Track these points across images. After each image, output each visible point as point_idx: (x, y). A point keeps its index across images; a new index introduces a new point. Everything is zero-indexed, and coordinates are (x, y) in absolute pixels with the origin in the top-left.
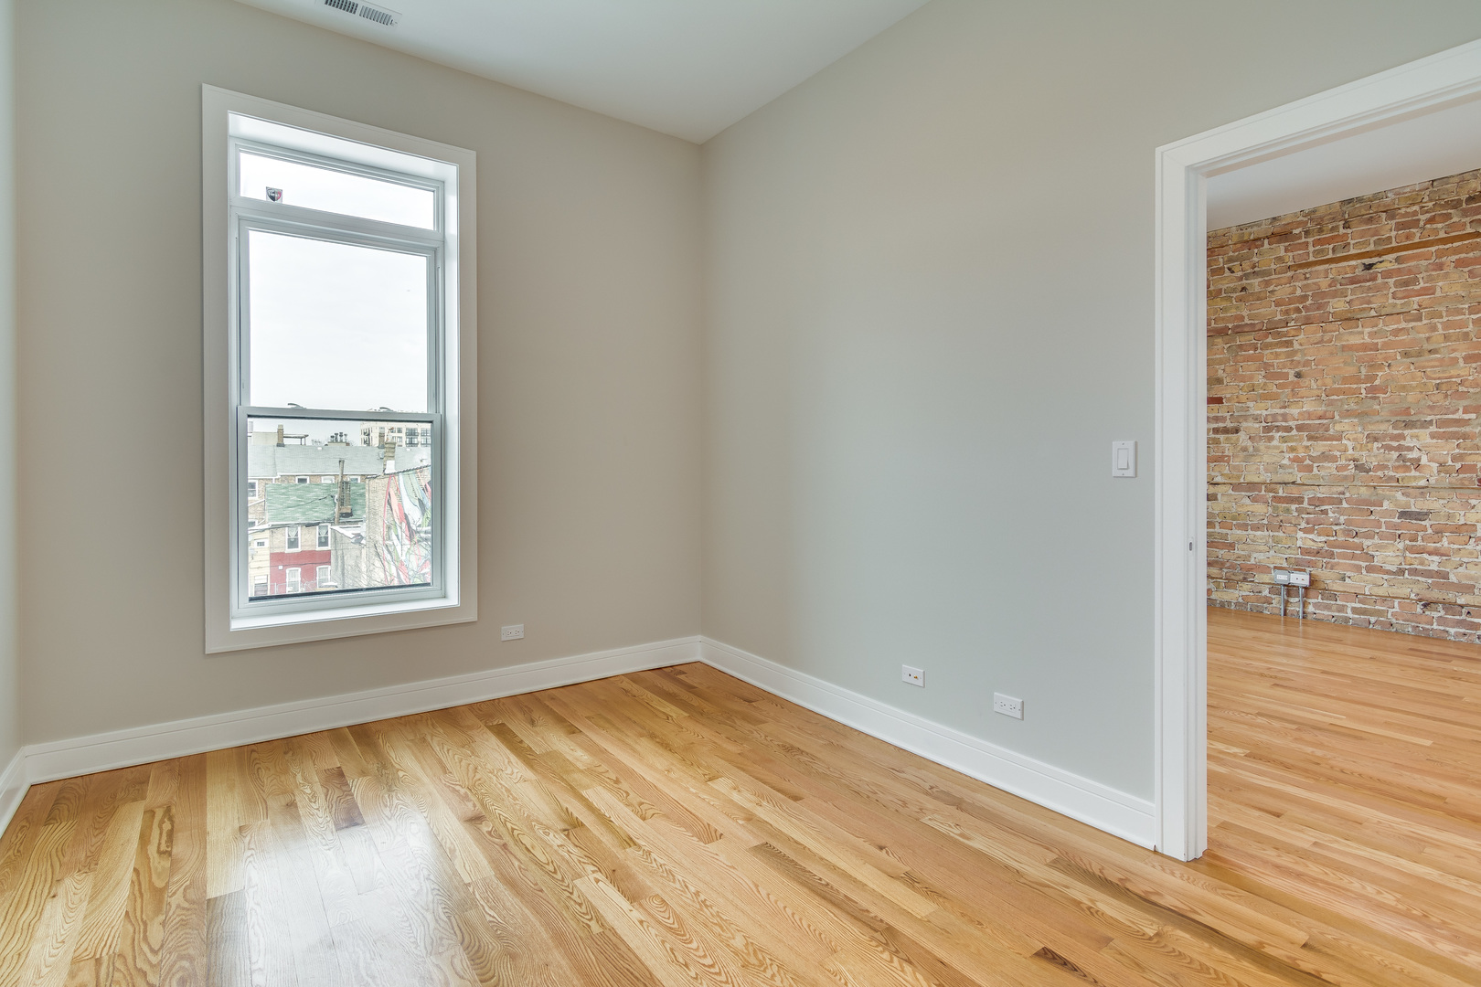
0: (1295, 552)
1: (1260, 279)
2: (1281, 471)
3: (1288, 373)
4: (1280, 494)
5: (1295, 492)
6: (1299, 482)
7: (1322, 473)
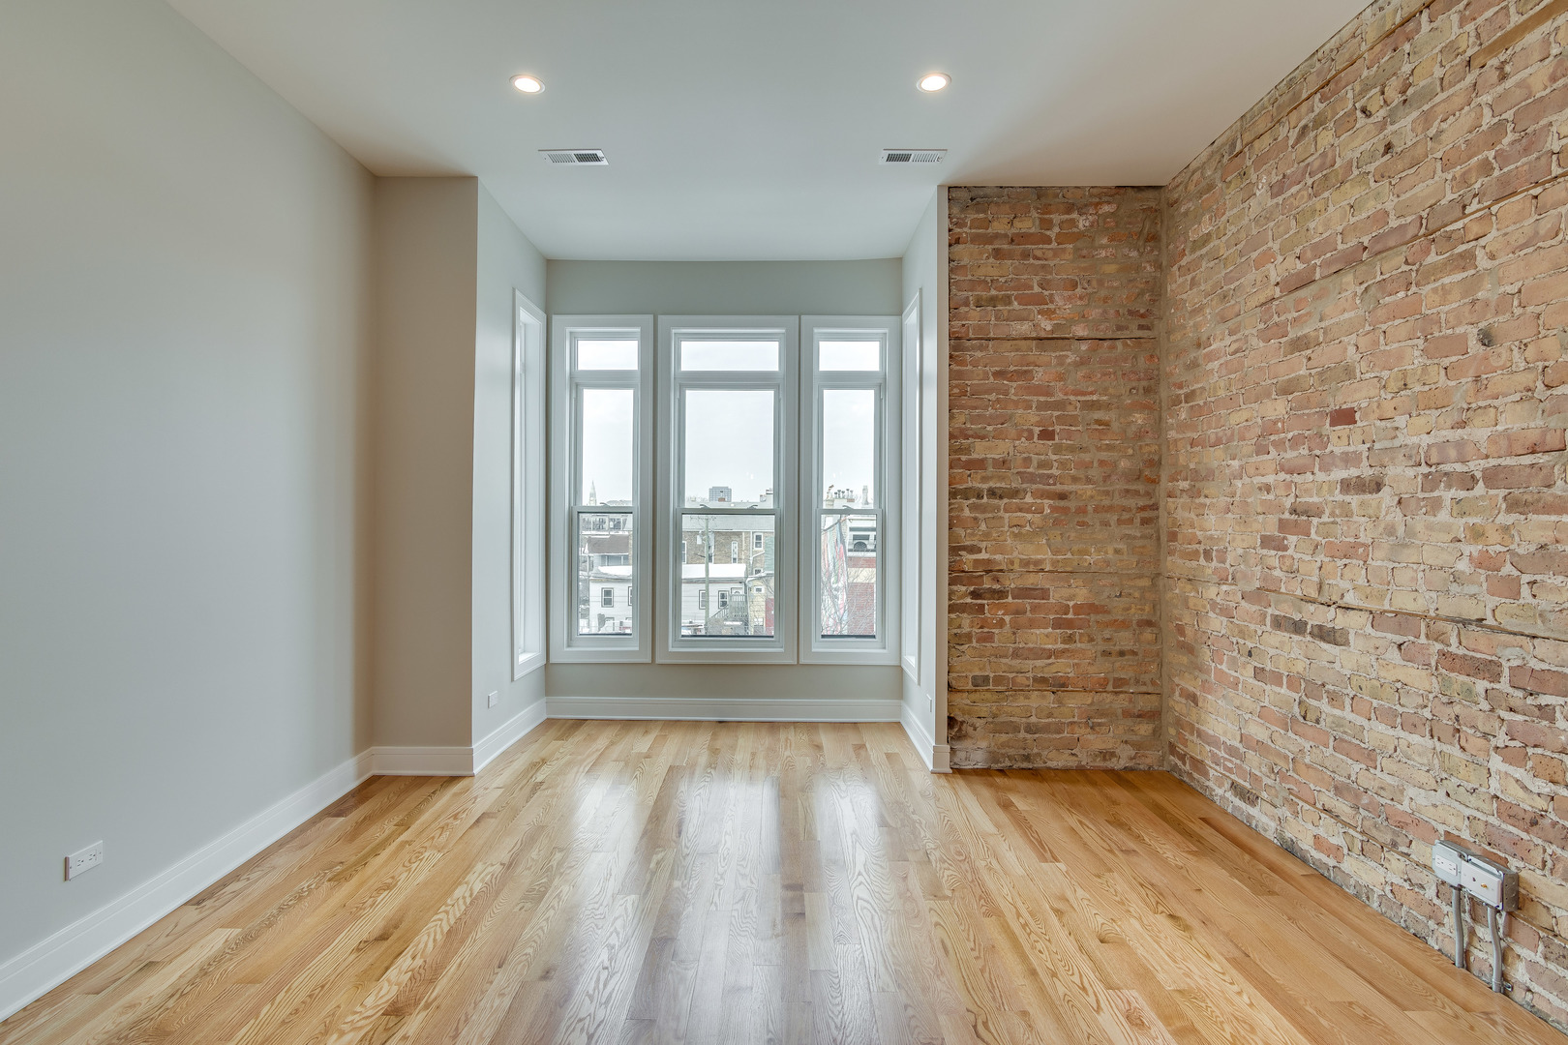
0: (1485, 807)
1: (1415, 114)
2: (1454, 588)
3: (1465, 336)
4: (1453, 649)
5: (1479, 645)
6: (1490, 621)
7: (1545, 602)
